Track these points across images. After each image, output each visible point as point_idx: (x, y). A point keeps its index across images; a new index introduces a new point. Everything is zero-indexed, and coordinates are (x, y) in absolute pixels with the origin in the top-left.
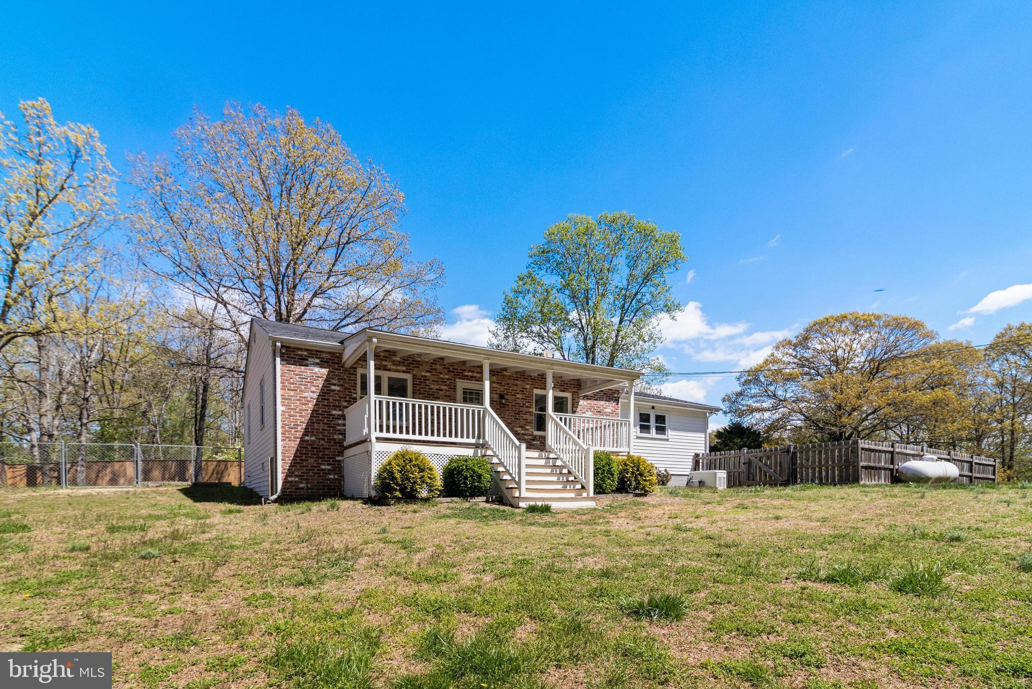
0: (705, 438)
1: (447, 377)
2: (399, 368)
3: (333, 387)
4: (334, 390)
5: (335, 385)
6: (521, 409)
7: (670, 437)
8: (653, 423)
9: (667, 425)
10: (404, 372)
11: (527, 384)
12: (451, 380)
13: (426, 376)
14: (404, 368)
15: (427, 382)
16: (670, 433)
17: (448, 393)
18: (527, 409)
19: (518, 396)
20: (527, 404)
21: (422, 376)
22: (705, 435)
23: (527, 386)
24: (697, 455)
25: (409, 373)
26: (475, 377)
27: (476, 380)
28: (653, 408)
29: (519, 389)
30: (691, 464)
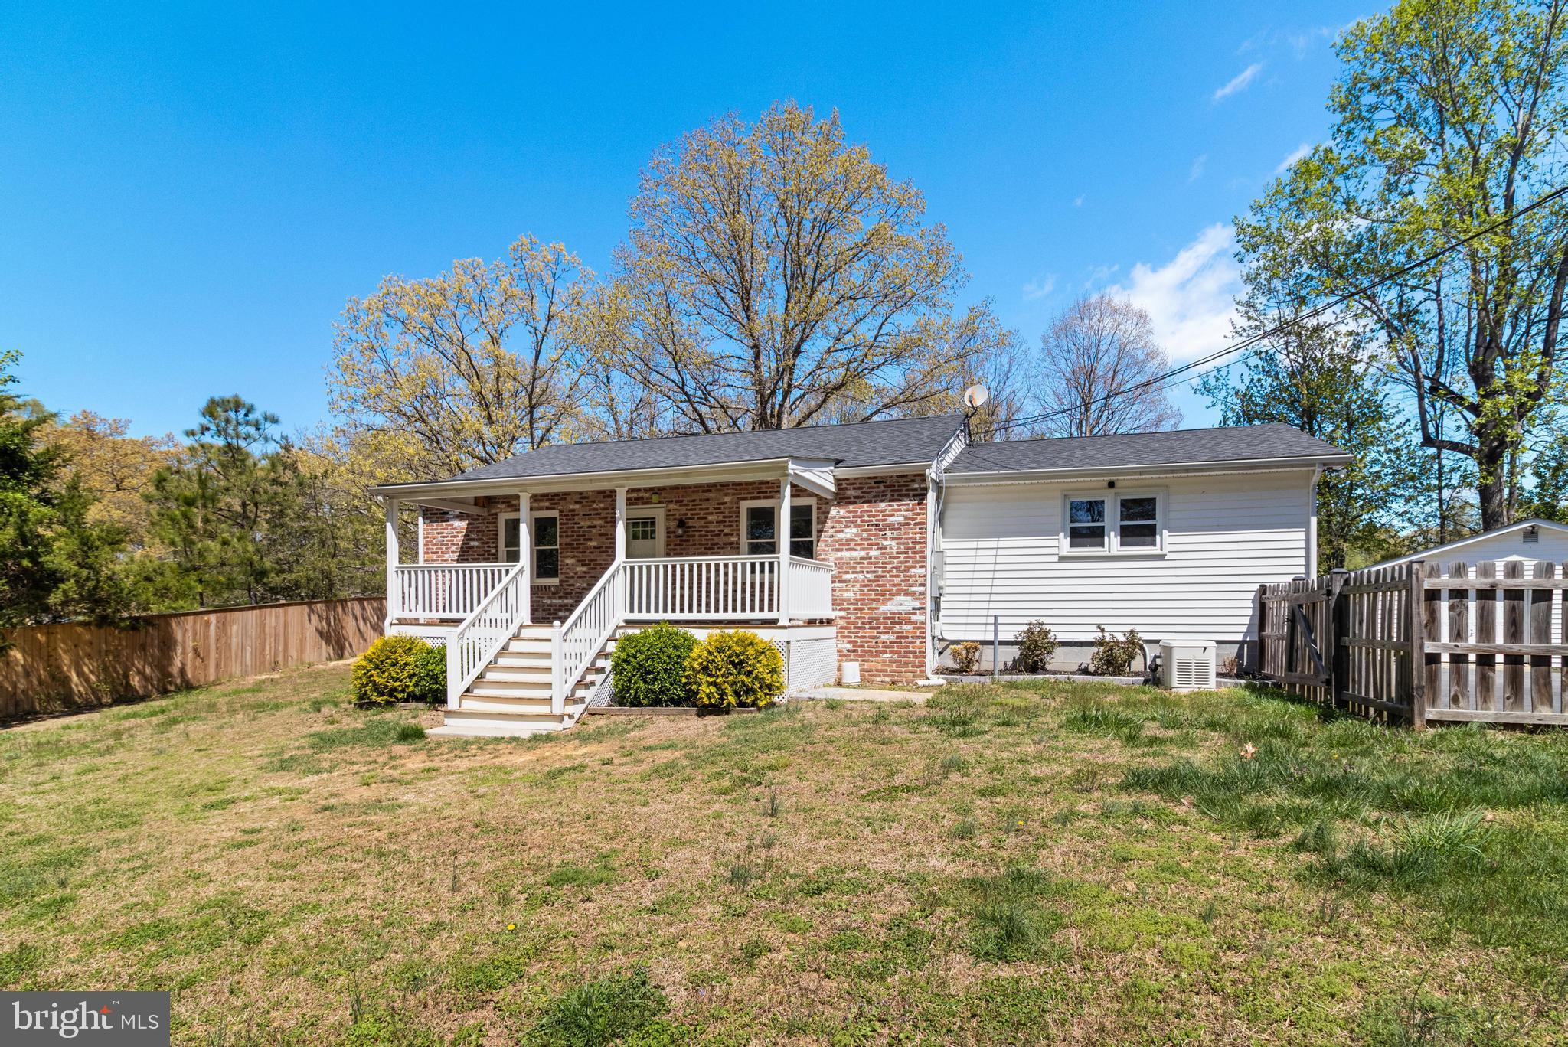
0: (1307, 541)
1: (602, 505)
2: (542, 504)
3: (472, 543)
4: (473, 547)
5: (473, 540)
6: (716, 540)
7: (1167, 548)
8: (1112, 517)
9: (1159, 521)
10: (548, 508)
11: (727, 495)
12: (607, 509)
13: (574, 510)
14: (547, 504)
15: (576, 518)
16: (1167, 540)
17: (603, 531)
18: (727, 539)
19: (710, 518)
20: (727, 530)
21: (570, 511)
22: (1308, 534)
23: (727, 499)
24: (1263, 589)
25: (554, 509)
26: (642, 498)
27: (644, 504)
28: (1111, 485)
29: (711, 506)
30: (1250, 612)
